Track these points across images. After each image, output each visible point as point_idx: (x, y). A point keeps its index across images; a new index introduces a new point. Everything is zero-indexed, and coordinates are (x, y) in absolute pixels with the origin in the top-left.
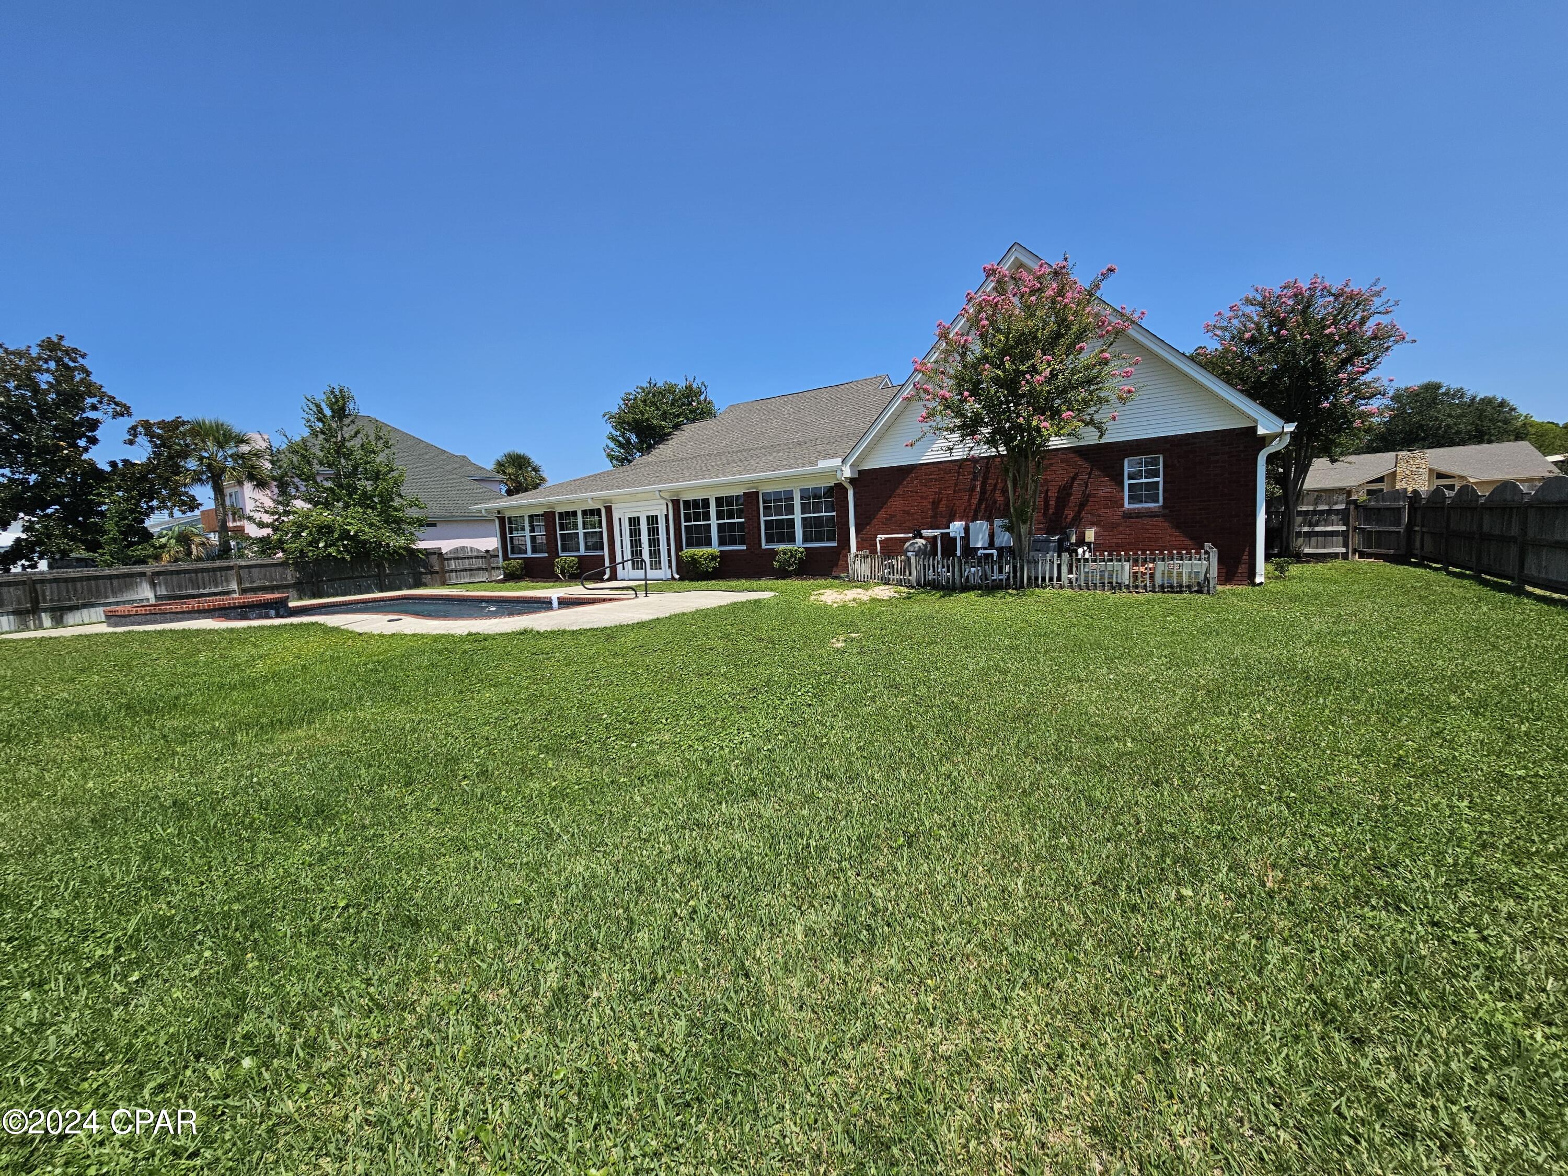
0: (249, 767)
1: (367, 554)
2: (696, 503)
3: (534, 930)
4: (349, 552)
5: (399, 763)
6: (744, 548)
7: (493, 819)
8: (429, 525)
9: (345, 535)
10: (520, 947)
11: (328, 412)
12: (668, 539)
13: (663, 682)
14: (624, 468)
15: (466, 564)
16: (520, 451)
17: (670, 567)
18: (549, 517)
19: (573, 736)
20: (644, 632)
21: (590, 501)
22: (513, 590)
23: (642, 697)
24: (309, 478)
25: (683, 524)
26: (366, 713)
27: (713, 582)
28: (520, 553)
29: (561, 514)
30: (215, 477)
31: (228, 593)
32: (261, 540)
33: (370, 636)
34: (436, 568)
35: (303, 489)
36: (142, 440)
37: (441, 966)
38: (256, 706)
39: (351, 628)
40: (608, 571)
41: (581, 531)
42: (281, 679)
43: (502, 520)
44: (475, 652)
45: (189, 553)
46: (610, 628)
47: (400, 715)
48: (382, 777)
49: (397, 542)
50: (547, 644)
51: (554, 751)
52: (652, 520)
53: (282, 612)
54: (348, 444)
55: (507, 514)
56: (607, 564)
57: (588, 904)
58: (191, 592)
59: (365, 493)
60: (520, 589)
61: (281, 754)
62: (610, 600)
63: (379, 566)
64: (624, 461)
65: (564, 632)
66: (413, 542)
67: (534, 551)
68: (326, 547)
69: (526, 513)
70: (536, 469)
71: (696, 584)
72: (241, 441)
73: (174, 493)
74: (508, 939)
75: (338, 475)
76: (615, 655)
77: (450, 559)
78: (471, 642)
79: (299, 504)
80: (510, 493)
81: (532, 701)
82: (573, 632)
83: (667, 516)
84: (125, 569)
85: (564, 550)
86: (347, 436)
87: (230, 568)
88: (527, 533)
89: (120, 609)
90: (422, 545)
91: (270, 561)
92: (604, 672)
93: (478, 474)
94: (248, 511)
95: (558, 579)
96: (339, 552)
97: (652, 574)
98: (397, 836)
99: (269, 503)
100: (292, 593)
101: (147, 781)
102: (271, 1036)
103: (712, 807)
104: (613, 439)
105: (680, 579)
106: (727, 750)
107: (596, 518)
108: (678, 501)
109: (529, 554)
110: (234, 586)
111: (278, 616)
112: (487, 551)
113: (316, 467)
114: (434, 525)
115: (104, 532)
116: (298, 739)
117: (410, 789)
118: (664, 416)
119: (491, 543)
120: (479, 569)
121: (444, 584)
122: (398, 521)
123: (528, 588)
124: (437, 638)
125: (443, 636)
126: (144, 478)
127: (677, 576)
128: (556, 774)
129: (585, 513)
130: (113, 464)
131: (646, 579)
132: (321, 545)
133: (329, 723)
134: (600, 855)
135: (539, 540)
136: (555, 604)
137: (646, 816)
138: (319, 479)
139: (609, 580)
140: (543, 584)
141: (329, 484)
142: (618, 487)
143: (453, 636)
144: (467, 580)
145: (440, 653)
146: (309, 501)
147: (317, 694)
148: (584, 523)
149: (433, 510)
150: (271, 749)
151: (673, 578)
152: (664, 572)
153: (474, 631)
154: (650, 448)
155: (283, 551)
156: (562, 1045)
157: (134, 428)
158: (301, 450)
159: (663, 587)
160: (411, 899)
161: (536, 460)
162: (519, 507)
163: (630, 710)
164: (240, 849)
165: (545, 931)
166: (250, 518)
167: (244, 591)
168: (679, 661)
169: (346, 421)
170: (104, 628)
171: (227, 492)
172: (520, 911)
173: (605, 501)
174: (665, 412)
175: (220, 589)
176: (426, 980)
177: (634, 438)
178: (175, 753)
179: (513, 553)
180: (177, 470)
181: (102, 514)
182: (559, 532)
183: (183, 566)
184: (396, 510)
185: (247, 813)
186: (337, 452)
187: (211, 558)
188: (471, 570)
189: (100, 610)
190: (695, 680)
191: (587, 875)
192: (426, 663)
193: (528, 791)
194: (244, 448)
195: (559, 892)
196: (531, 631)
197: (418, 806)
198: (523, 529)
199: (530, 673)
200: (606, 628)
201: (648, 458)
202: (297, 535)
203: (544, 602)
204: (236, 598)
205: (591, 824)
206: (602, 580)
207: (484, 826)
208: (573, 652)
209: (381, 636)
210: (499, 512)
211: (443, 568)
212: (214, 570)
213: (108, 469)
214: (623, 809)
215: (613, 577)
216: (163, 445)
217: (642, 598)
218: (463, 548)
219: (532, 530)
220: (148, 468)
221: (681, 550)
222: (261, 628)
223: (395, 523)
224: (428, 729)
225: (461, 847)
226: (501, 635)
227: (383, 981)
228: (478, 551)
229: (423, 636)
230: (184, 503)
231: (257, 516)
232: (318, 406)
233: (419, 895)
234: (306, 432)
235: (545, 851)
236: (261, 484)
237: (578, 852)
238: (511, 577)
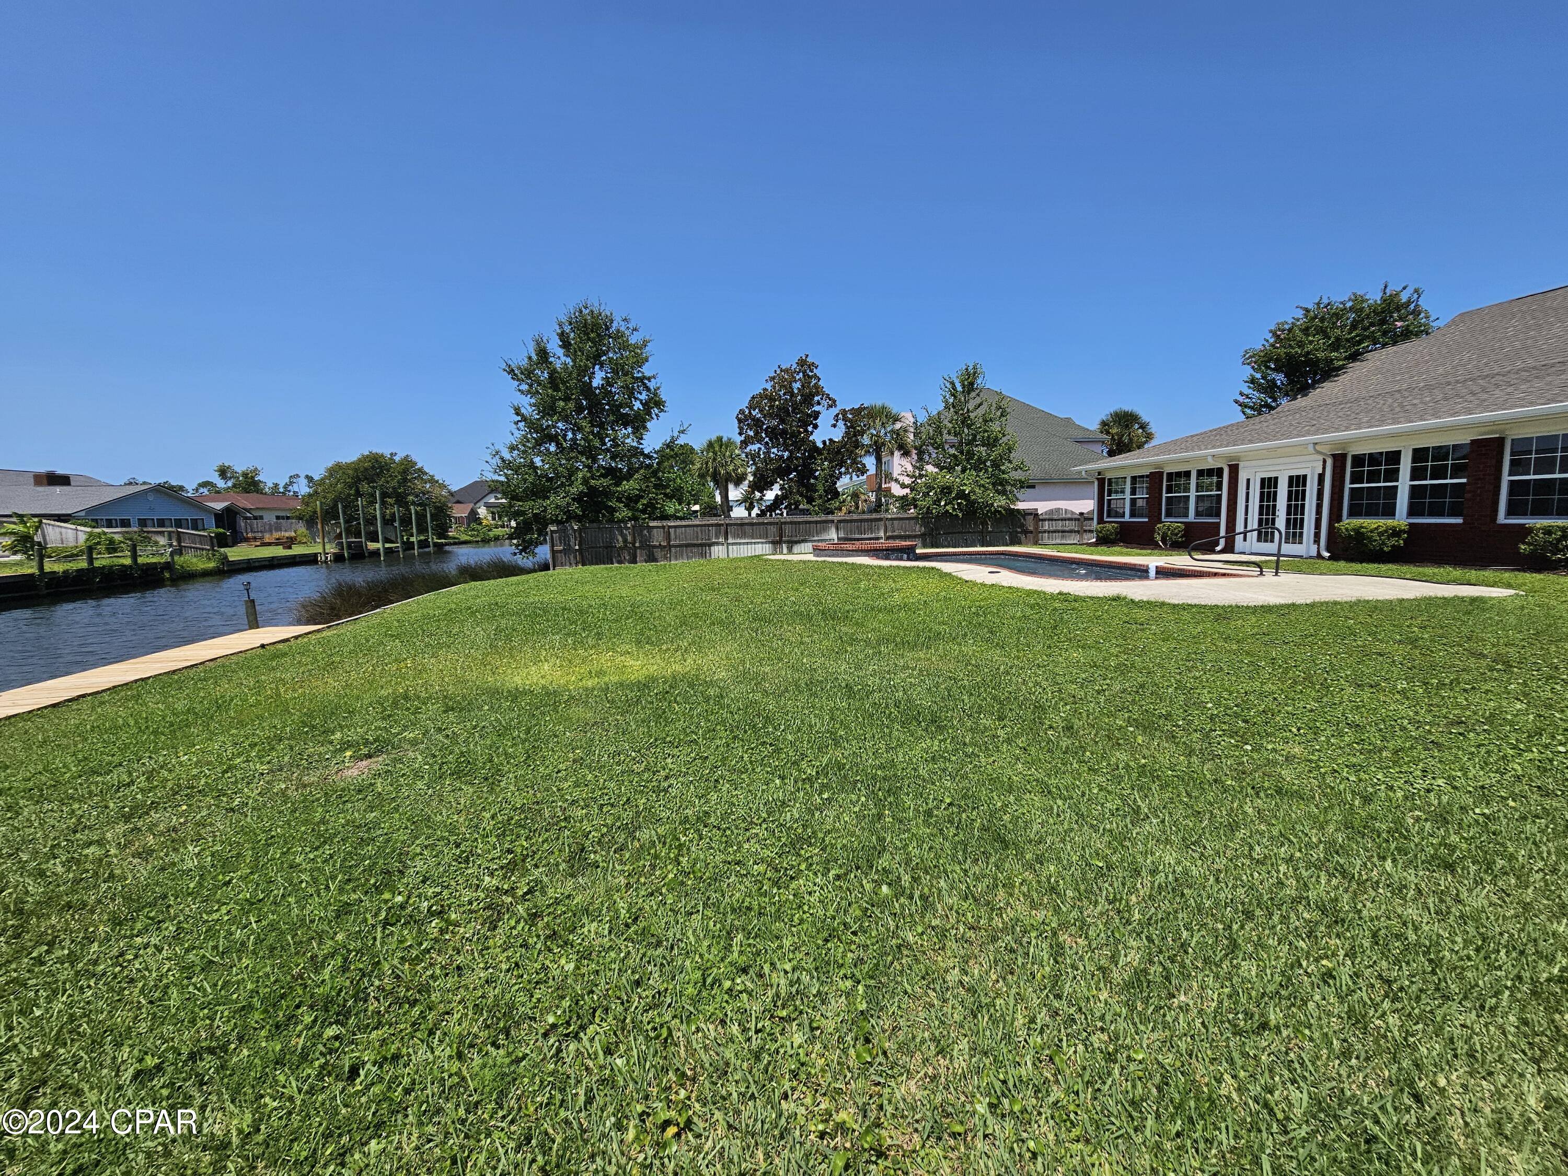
0: (889, 672)
1: (975, 512)
2: (1374, 459)
3: (1115, 899)
4: (961, 510)
5: (994, 698)
6: (1459, 521)
7: (1078, 775)
8: (1028, 487)
9: (961, 495)
10: (1099, 908)
11: (959, 388)
12: (1319, 507)
13: (1295, 682)
14: (1262, 418)
15: (1059, 525)
16: (1127, 408)
17: (1317, 540)
18: (1155, 478)
19: (1168, 717)
20: (1272, 617)
21: (1210, 459)
22: (1105, 554)
23: (1262, 695)
24: (939, 446)
25: (1348, 486)
26: (969, 648)
27: (1390, 566)
28: (1116, 517)
29: (1170, 475)
30: (877, 449)
31: (878, 539)
32: (904, 498)
33: (975, 584)
34: (1031, 528)
35: (934, 455)
36: (841, 424)
37: (1024, 888)
38: (893, 627)
39: (959, 575)
40: (1222, 542)
41: (1193, 494)
42: (910, 609)
43: (1101, 482)
44: (1065, 611)
45: (857, 508)
46: (1223, 607)
47: (996, 655)
48: (980, 707)
49: (1000, 502)
50: (1142, 615)
51: (1147, 727)
52: (1297, 482)
53: (911, 556)
54: (972, 415)
55: (1108, 476)
56: (1223, 532)
57: (1178, 899)
58: (857, 536)
59: (980, 458)
60: (1113, 554)
61: (908, 668)
62: (1224, 575)
63: (984, 523)
64: (1261, 409)
65: (1163, 604)
66: (1013, 502)
67: (1132, 515)
68: (946, 505)
69: (1129, 475)
70: (1143, 426)
71: (1358, 566)
72: (896, 419)
73: (855, 462)
74: (1088, 895)
75: (961, 443)
76: (1227, 639)
77: (1044, 520)
78: (1061, 601)
79: (930, 468)
80: (1111, 454)
81: (1123, 670)
82: (1175, 606)
83: (1321, 477)
84: (823, 517)
85: (1168, 515)
86: (971, 409)
87: (881, 519)
88: (1128, 496)
89: (822, 545)
90: (1021, 506)
91: (906, 516)
92: (1211, 656)
93: (1080, 435)
94: (895, 475)
95: (1156, 546)
96: (954, 509)
97: (1287, 548)
98: (991, 760)
99: (910, 468)
100: (918, 542)
101: (831, 665)
102: (899, 878)
103: (1370, 858)
104: (1253, 381)
105: (1330, 558)
106: (1400, 794)
107: (1215, 479)
108: (1344, 456)
109: (1127, 518)
110: (882, 534)
111: (909, 559)
112: (1081, 514)
113: (946, 437)
114: (1033, 487)
115: (817, 491)
116: (920, 659)
117: (1002, 724)
118: (1335, 346)
119: (1087, 505)
120: (1071, 531)
121: (1036, 543)
122: (1003, 483)
123: (1121, 554)
124: (1030, 593)
125: (1035, 592)
126: (839, 452)
127: (1326, 554)
128: (1145, 751)
129: (1200, 473)
130: (824, 442)
131: (1279, 555)
132: (943, 503)
133: (941, 652)
134: (1196, 855)
135: (1140, 503)
136: (1152, 573)
137: (1262, 834)
138: (946, 447)
139: (1222, 552)
140: (1139, 551)
141: (952, 451)
142: (1251, 442)
143: (1044, 593)
144: (1058, 541)
145: (1032, 607)
146: (936, 465)
147: (936, 627)
148: (1198, 485)
149: (1034, 472)
150: (901, 662)
151: (1319, 556)
152: (1306, 547)
153: (1065, 591)
154: (1304, 390)
155: (916, 507)
156: (1142, 1028)
157: (837, 415)
158: (936, 423)
159: (1301, 565)
160: (1001, 819)
161: (1145, 417)
162: (1122, 468)
163: (1244, 705)
164: (882, 730)
165: (1127, 905)
166: (896, 480)
167: (888, 538)
168: (1323, 661)
169: (973, 394)
170: (811, 557)
171: (883, 460)
172: (1100, 874)
173: (1231, 458)
174: (1338, 339)
175: (873, 536)
176: (1011, 895)
177: (1280, 378)
178: (846, 651)
179: (1109, 516)
180: (857, 445)
181: (816, 478)
182: (1164, 495)
183: (855, 517)
184: (1004, 472)
185: (887, 706)
186: (963, 423)
187: (871, 511)
188: (1063, 532)
189: (810, 545)
190: (1350, 690)
191: (1179, 869)
192: (1019, 614)
193: (1114, 760)
194: (898, 426)
195: (1144, 874)
196: (1125, 598)
197: (1009, 741)
198: (1123, 492)
199: (1121, 641)
200: (1217, 606)
201: (1301, 402)
202: (926, 495)
203: (1139, 570)
204: (883, 543)
205: (1186, 817)
206: (1213, 551)
207: (1068, 779)
208: (1172, 627)
209: (984, 585)
210: (1099, 474)
211: (1036, 528)
212: (872, 520)
213: (821, 445)
214: (1229, 815)
215: (1229, 548)
216: (852, 427)
217: (1269, 577)
218: (1058, 510)
219: (1133, 492)
220: (843, 444)
221: (1339, 519)
222: (898, 567)
223: (1000, 485)
224: (1019, 675)
225: (1047, 792)
226: (1092, 598)
227: (977, 879)
228: (1073, 513)
229: (1017, 589)
230: (859, 470)
231: (901, 478)
232: (953, 383)
233: (1006, 818)
234: (942, 406)
235: (1130, 826)
236: (906, 454)
237: (1167, 841)
238: (1104, 541)
